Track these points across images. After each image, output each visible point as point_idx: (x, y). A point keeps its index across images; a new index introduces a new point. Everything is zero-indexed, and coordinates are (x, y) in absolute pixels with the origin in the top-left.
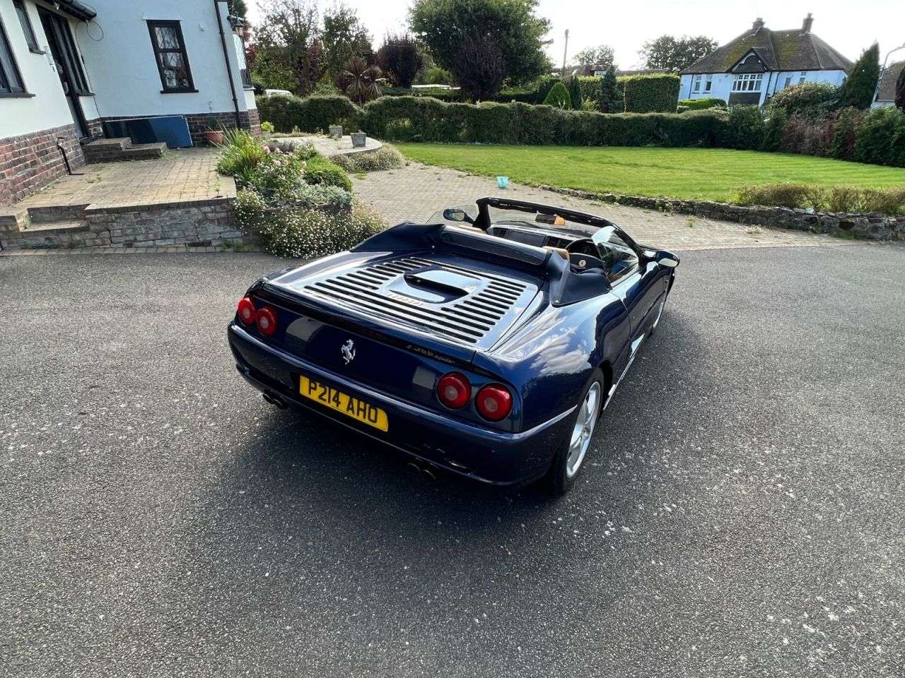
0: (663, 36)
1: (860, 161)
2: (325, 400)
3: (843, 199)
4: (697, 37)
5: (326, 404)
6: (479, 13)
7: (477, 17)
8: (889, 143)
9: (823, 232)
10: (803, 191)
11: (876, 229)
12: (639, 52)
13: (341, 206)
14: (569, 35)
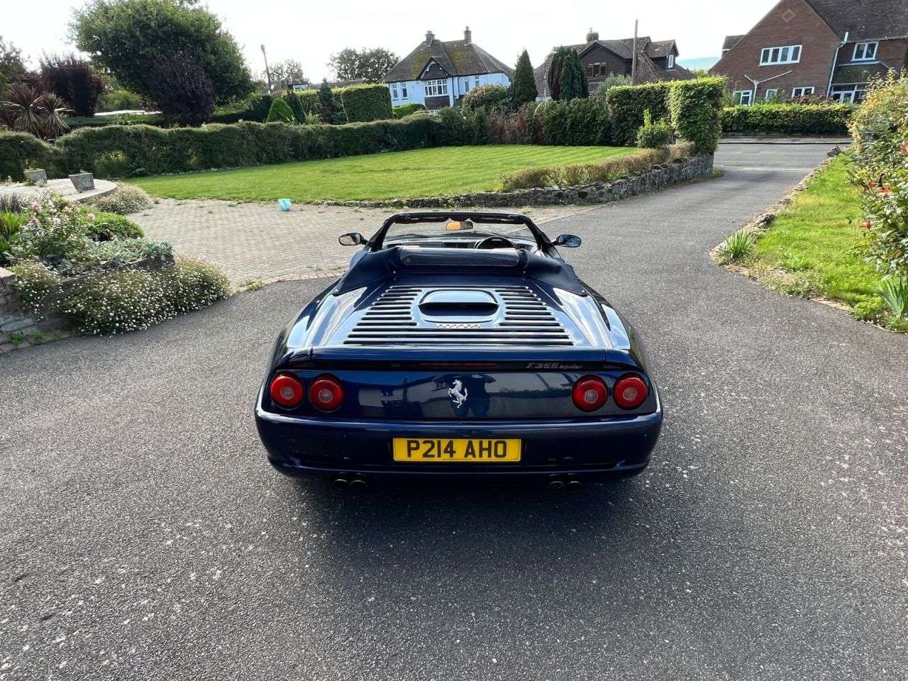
0: (345, 48)
1: (550, 144)
2: (433, 456)
3: (574, 175)
4: (376, 48)
5: (436, 459)
6: (165, 28)
7: (163, 32)
8: (566, 128)
9: (569, 203)
10: (545, 173)
11: (601, 194)
12: (328, 65)
13: (163, 258)
14: (266, 50)
